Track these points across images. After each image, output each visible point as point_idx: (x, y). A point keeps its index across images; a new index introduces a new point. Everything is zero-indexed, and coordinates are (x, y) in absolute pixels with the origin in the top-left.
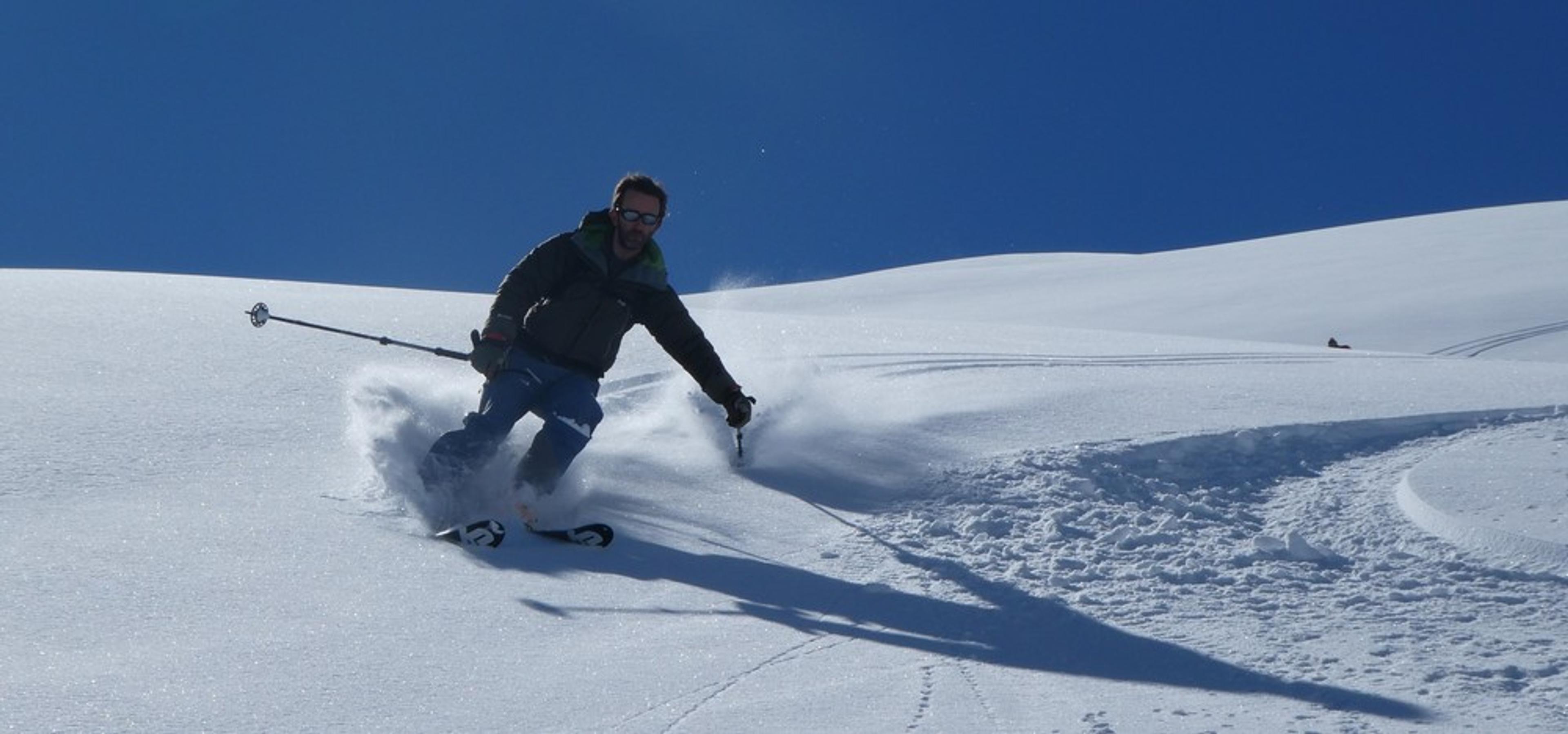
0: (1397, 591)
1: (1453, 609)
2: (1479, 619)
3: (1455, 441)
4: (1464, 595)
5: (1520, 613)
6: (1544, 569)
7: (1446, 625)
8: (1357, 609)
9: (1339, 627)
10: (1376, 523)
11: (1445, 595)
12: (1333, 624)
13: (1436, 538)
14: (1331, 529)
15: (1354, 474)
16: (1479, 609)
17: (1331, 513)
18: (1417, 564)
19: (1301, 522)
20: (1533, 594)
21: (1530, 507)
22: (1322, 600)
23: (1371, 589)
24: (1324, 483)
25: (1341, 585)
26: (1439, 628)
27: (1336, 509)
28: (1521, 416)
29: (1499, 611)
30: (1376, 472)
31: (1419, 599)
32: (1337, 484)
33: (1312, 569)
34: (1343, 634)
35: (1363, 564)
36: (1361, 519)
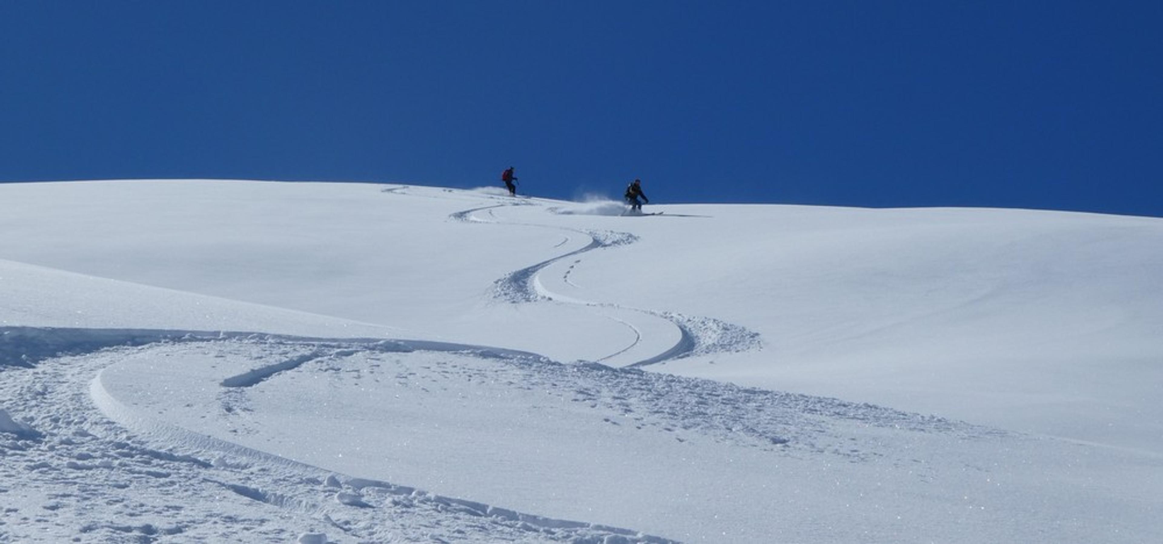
0: (74, 460)
1: (113, 478)
2: (132, 487)
3: (142, 351)
4: (123, 468)
5: (163, 485)
6: (189, 453)
7: (106, 490)
8: (41, 472)
9: (24, 485)
10: (71, 407)
11: (110, 467)
12: (19, 482)
13: (114, 423)
14: (36, 408)
15: (61, 368)
16: (133, 479)
17: (38, 397)
18: (94, 441)
19: (14, 401)
20: (176, 471)
21: (188, 405)
22: (15, 463)
23: (55, 458)
24: (37, 373)
25: (33, 454)
26: (101, 492)
27: (43, 394)
28: (195, 337)
29: (147, 482)
30: (79, 368)
31: (90, 468)
32: (47, 375)
33: (13, 438)
34: (26, 490)
35: (52, 439)
36: (60, 403)
